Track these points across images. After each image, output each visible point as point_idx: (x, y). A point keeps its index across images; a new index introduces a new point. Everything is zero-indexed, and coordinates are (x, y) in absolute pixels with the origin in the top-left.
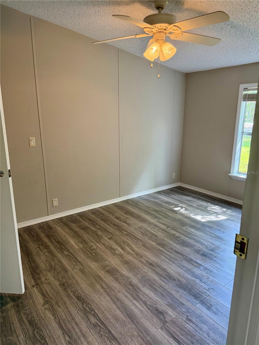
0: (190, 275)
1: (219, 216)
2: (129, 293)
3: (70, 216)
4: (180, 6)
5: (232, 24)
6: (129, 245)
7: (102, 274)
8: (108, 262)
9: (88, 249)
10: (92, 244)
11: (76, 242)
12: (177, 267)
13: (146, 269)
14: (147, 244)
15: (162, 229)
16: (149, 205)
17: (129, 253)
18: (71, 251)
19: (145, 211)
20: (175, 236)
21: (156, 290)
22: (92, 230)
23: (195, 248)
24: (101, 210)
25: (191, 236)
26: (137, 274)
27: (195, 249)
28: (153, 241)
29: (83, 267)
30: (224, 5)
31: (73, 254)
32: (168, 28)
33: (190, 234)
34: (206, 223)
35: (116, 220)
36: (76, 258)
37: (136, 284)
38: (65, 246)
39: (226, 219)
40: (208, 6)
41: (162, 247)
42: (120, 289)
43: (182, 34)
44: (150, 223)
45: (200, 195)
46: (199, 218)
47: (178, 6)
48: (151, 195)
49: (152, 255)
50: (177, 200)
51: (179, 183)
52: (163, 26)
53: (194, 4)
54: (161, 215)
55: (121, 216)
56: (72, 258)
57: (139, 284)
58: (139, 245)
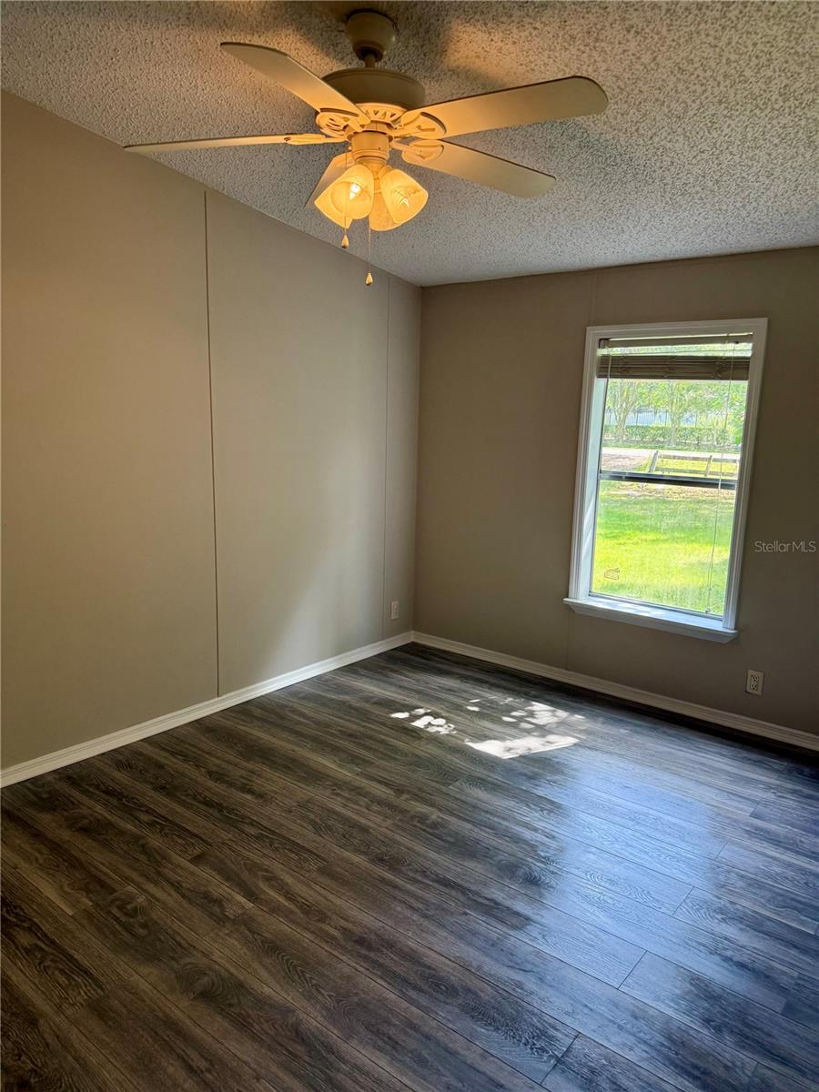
0: (503, 964)
1: (551, 738)
2: (296, 1075)
3: (28, 784)
4: (432, 56)
5: (585, 135)
6: (272, 879)
7: (180, 1008)
8: (199, 955)
9: (115, 911)
10: (130, 889)
11: (61, 887)
12: (452, 938)
13: (348, 965)
14: (339, 866)
15: (381, 802)
16: (324, 715)
17: (275, 910)
18: (47, 928)
19: (315, 739)
20: (428, 822)
21: (395, 1044)
22: (122, 833)
23: (500, 857)
24: (149, 750)
25: (480, 818)
26: (317, 987)
27: (501, 861)
28: (357, 851)
29: (102, 989)
30: (571, 69)
31: (53, 942)
32: (403, 121)
33: (475, 807)
34: (516, 764)
35: (211, 784)
36: (71, 958)
37: (321, 1032)
38: (18, 910)
39: (575, 745)
40: (520, 67)
41: (392, 868)
42: (259, 1064)
43: (442, 146)
44: (335, 784)
45: (480, 669)
46: (491, 748)
47: (425, 55)
48: (327, 681)
49: (361, 904)
50: (414, 691)
51: (412, 632)
52: (385, 114)
53: (478, 57)
54: (371, 749)
55: (230, 768)
56: (52, 961)
57: (330, 1027)
58: (309, 871)
